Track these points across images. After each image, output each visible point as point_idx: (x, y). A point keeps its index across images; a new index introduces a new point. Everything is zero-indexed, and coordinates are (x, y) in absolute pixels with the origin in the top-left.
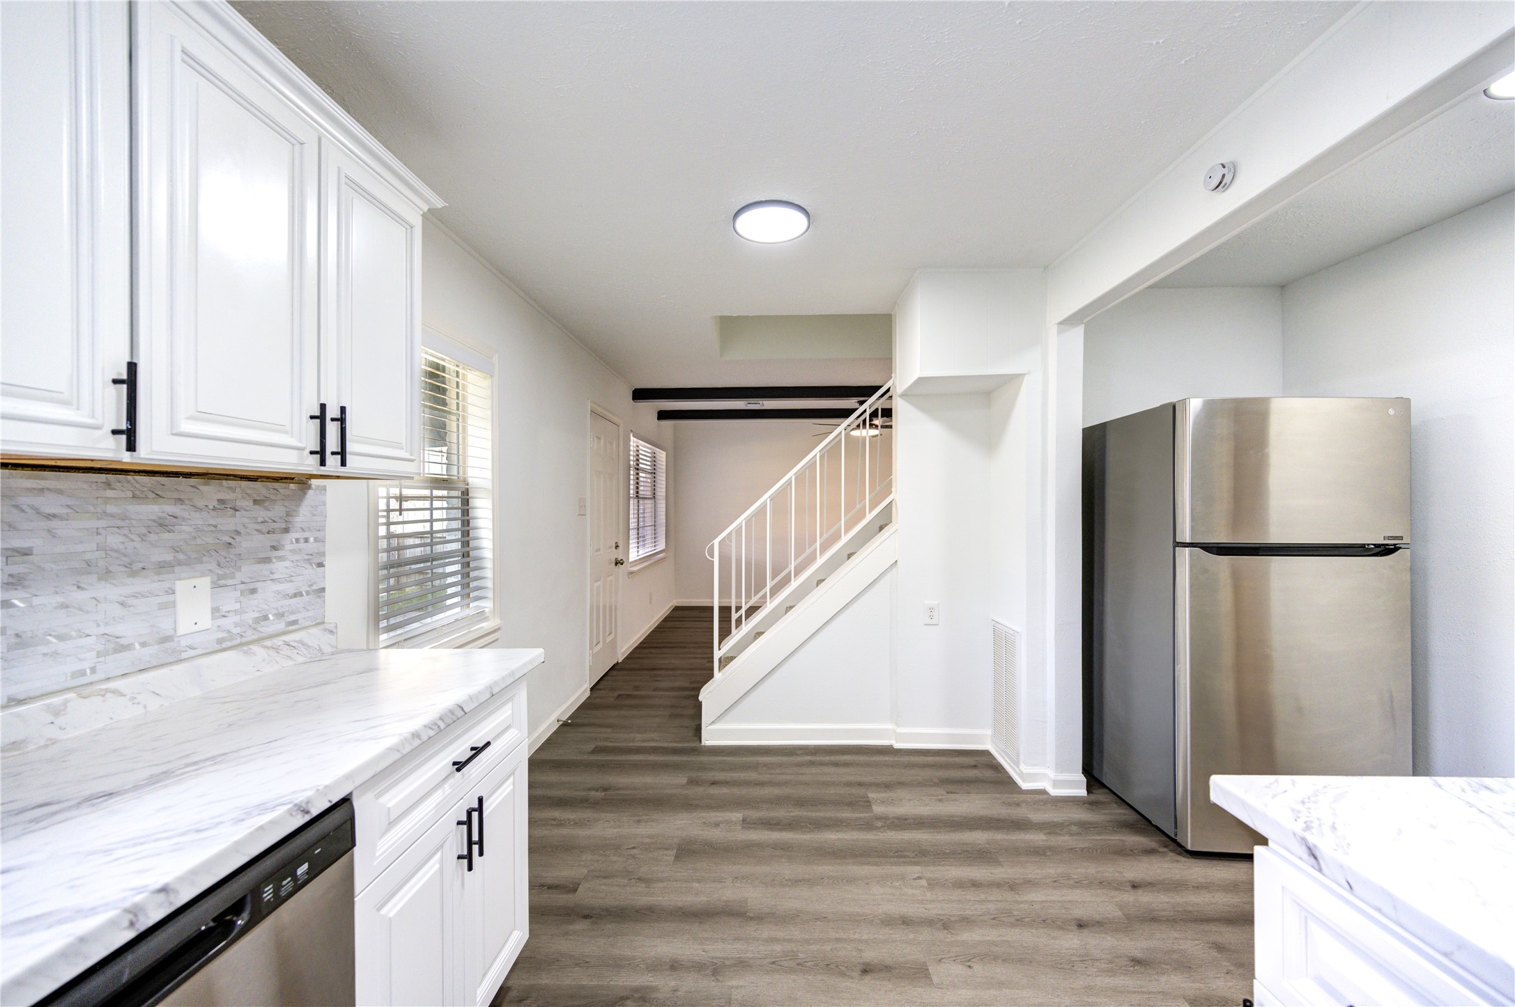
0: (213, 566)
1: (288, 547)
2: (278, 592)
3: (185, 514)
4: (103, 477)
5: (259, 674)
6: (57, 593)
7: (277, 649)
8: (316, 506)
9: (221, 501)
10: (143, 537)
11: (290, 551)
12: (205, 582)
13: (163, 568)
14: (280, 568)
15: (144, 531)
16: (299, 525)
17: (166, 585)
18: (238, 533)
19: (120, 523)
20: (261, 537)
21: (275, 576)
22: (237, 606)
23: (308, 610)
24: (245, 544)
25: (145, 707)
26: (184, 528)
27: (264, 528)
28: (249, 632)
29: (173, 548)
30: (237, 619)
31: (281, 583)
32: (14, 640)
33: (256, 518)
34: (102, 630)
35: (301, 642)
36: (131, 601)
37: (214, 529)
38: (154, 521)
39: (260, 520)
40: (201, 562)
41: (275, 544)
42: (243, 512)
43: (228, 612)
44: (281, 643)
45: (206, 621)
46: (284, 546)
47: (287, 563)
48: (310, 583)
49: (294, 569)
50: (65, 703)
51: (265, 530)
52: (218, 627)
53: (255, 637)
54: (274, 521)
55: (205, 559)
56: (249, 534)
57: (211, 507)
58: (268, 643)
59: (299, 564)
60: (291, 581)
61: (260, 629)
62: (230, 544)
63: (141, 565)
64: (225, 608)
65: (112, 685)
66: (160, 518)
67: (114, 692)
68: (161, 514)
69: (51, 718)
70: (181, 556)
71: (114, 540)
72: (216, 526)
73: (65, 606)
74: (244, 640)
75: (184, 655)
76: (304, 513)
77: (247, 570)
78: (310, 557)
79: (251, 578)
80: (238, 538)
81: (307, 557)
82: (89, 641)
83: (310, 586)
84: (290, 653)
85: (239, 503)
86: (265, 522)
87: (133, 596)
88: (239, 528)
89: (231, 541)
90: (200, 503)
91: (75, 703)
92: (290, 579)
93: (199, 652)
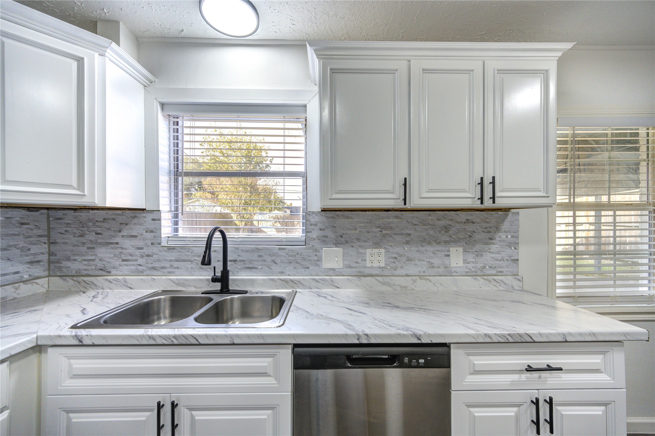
0: (464, 244)
1: (498, 239)
2: (493, 258)
3: (454, 225)
4: (428, 213)
5: (480, 289)
6: (416, 247)
7: (489, 281)
8: (513, 221)
9: (467, 220)
10: (440, 232)
11: (499, 241)
12: (461, 249)
13: (446, 242)
14: (494, 248)
15: (440, 230)
16: (503, 230)
17: (447, 249)
18: (474, 232)
19: (433, 227)
20: (484, 234)
21: (491, 251)
22: (474, 260)
23: (509, 268)
24: (477, 236)
25: (438, 288)
26: (453, 229)
27: (486, 230)
28: (479, 272)
29: (449, 236)
30: (474, 265)
31: (494, 254)
32: (407, 259)
33: (482, 226)
34: (428, 260)
35: (501, 281)
37: (464, 230)
38: (443, 226)
39: (484, 227)
40: (460, 242)
41: (491, 237)
42: (476, 224)
43: (470, 262)
44: (491, 279)
45: (461, 264)
46: (495, 238)
47: (497, 246)
48: (509, 256)
49: (500, 249)
50: (416, 279)
51: (487, 231)
52: (466, 267)
53: (482, 274)
54: (491, 228)
55: (461, 241)
56: (479, 232)
57: (463, 222)
58: (485, 277)
59: (503, 247)
60: (499, 254)
61: (484, 271)
62: (471, 236)
63: (439, 241)
64: (469, 260)
65: (429, 278)
66: (445, 226)
67: (429, 280)
68: (445, 224)
69: (413, 283)
70: (452, 239)
71: (431, 232)
72: (465, 229)
73: (418, 251)
74: (477, 274)
75: (453, 274)
76: (506, 225)
77: (478, 247)
78: (510, 244)
79: (480, 250)
80: (474, 234)
81: (508, 244)
82: (425, 263)
83: (510, 257)
84: (496, 284)
85: (475, 220)
86: (486, 228)
87: (437, 251)
88: (475, 230)
89: (471, 235)
90: (459, 220)
91: (419, 280)
92: (499, 253)
93: (459, 274)
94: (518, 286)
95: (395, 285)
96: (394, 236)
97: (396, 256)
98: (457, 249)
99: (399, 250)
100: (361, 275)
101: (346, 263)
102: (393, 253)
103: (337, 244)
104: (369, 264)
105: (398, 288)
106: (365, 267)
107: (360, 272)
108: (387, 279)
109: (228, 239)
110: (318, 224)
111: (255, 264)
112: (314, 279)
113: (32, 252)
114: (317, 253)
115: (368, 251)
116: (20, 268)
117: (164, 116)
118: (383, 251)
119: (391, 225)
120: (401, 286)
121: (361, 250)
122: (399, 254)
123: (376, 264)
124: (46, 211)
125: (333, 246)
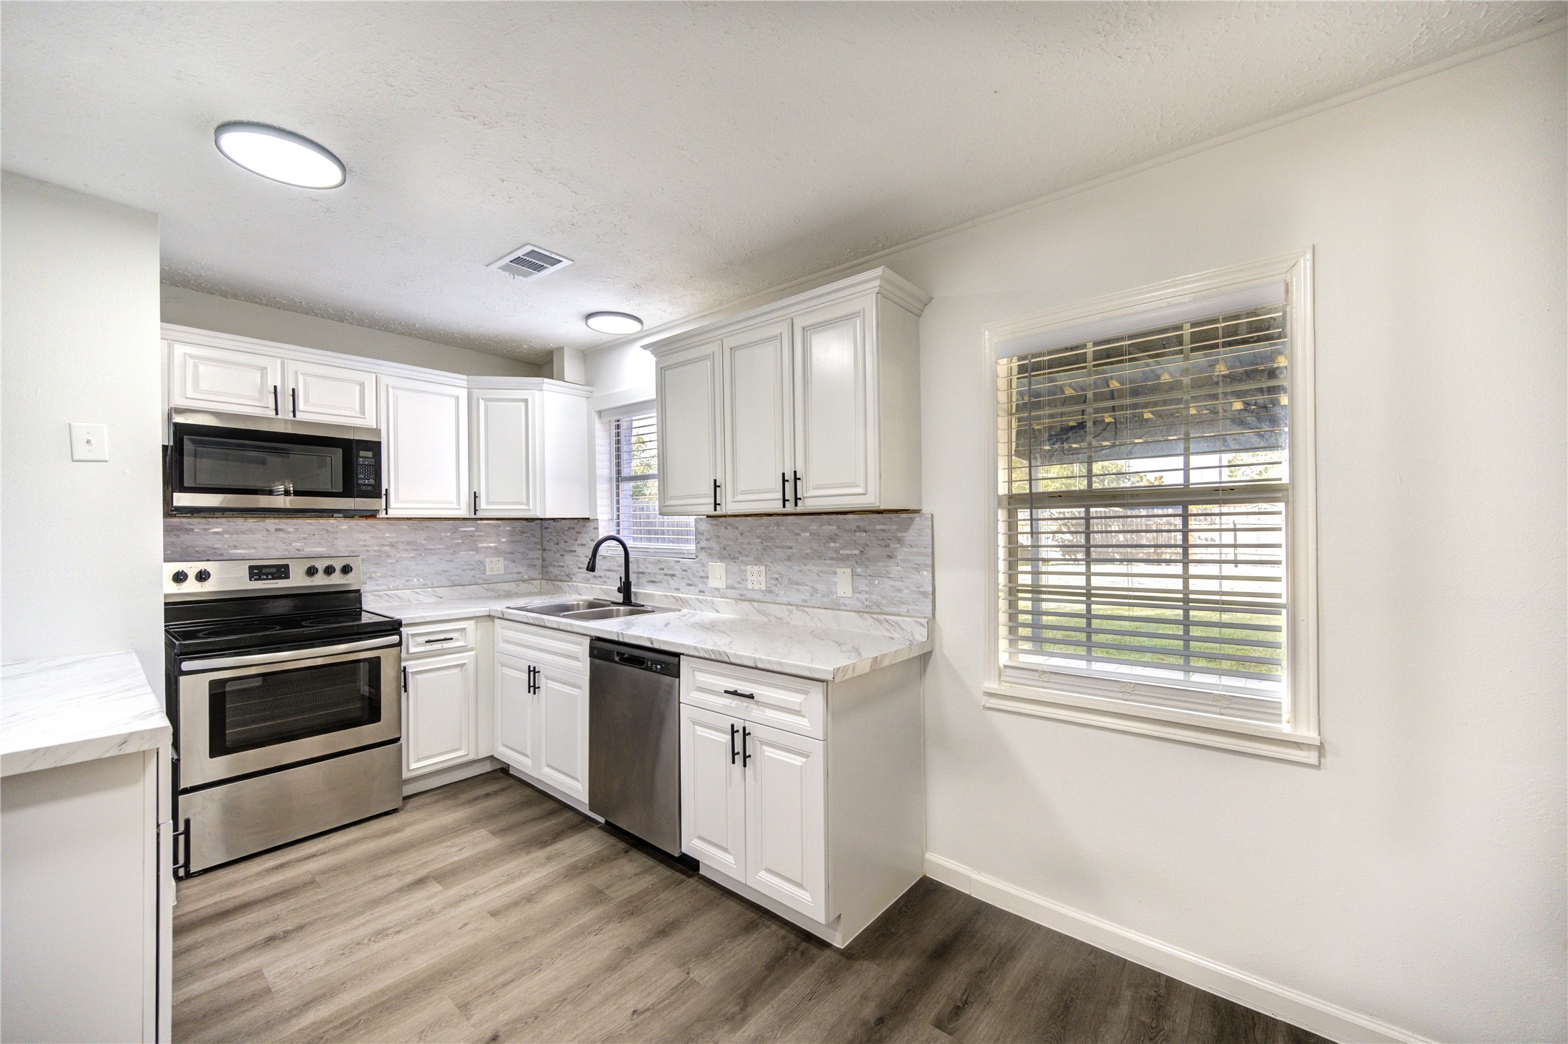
0: (854, 563)
1: (899, 557)
2: (893, 587)
3: (840, 534)
4: (811, 517)
5: (868, 632)
6: (798, 565)
7: (880, 622)
8: (922, 529)
9: (858, 527)
10: (824, 544)
11: (901, 560)
12: (849, 571)
13: (833, 560)
14: (895, 570)
15: (824, 541)
16: (907, 542)
17: (833, 569)
18: (868, 546)
19: (816, 537)
20: (881, 549)
21: (890, 576)
22: (867, 589)
23: (917, 605)
24: (871, 552)
26: (841, 541)
27: (883, 543)
28: (874, 607)
29: (836, 551)
30: (867, 596)
31: (895, 581)
32: (788, 581)
33: (878, 536)
34: (811, 584)
35: (897, 623)
36: (820, 574)
38: (828, 537)
39: (880, 538)
40: (848, 560)
41: (890, 554)
42: (869, 533)
43: (862, 591)
44: (882, 619)
45: (849, 593)
46: (896, 556)
47: (899, 568)
48: (917, 585)
49: (904, 573)
50: (792, 609)
51: (884, 545)
52: (858, 597)
53: (878, 611)
54: (890, 539)
55: (850, 558)
56: (873, 546)
57: (853, 530)
58: (875, 616)
59: (908, 570)
60: (902, 581)
61: (883, 607)
62: (862, 551)
63: (824, 557)
64: (861, 588)
65: (806, 609)
66: (831, 535)
67: (806, 612)
69: (789, 614)
70: (839, 556)
71: (815, 545)
72: (855, 541)
73: (801, 571)
74: (872, 610)
75: (841, 608)
76: (910, 535)
77: (871, 569)
78: (918, 566)
79: (875, 574)
80: (867, 549)
81: (915, 566)
82: (808, 588)
83: (918, 588)
84: (889, 628)
85: (867, 528)
86: (883, 539)
87: (822, 572)
88: (868, 542)
89: (863, 549)
90: (847, 528)
91: (795, 611)
92: (901, 579)
93: (848, 608)
94: (921, 634)
95: (770, 615)
96: (776, 550)
97: (777, 576)
98: (843, 570)
99: (779, 568)
100: (743, 598)
101: (730, 582)
102: (774, 572)
103: (721, 558)
104: (750, 586)
105: (774, 620)
106: (746, 589)
107: (741, 595)
108: (763, 607)
109: (629, 549)
110: (705, 533)
111: (659, 578)
112: (697, 599)
113: (529, 557)
114: (704, 569)
115: (749, 568)
116: (522, 569)
117: (602, 423)
118: (763, 568)
119: (771, 535)
120: (776, 617)
121: (743, 567)
122: (780, 574)
123: (757, 587)
124: (540, 521)
125: (717, 560)
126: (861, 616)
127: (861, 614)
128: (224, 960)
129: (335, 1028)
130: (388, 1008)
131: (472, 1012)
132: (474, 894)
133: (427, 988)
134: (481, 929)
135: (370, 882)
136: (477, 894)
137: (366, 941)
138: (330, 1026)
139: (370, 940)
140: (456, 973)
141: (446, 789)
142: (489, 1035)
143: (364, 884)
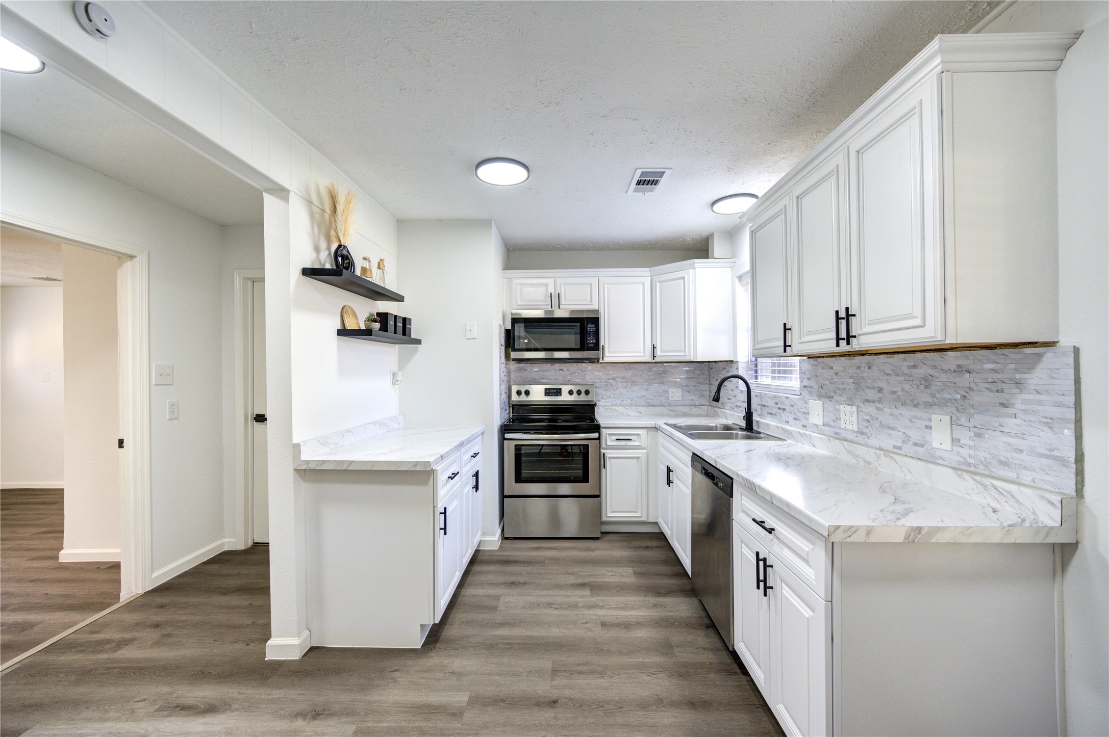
0: (954, 410)
1: (1019, 406)
2: (1009, 445)
3: (938, 375)
5: (968, 496)
6: (890, 408)
7: (985, 487)
8: (1057, 369)
9: (959, 366)
10: (918, 386)
11: (1022, 410)
12: (947, 419)
13: (928, 405)
14: (1011, 424)
15: (918, 383)
16: (1032, 387)
17: (928, 415)
18: (971, 389)
19: (908, 378)
20: (991, 394)
21: (1003, 429)
22: (972, 443)
23: (1050, 475)
24: (976, 398)
25: (905, 475)
26: (937, 383)
27: (993, 387)
28: (982, 467)
29: (931, 394)
30: (972, 452)
31: (1011, 437)
32: (880, 424)
33: (986, 379)
34: (904, 430)
35: (1009, 493)
36: (914, 420)
37: (954, 385)
38: (923, 378)
39: (990, 380)
40: (947, 406)
41: (1004, 401)
42: (975, 374)
43: (965, 445)
44: (988, 483)
45: (947, 445)
46: (1014, 404)
47: (1018, 421)
48: (1048, 447)
49: (1026, 428)
50: (880, 454)
51: (995, 389)
52: (958, 452)
53: (987, 473)
54: (1003, 382)
55: (949, 404)
56: (980, 391)
57: (953, 370)
58: (978, 478)
59: (1033, 424)
60: (1023, 439)
61: (991, 468)
62: (965, 396)
63: (917, 402)
64: (963, 442)
65: (895, 456)
66: (925, 376)
67: (896, 460)
68: (925, 374)
69: (877, 459)
70: (935, 400)
71: (907, 387)
72: (955, 383)
73: (892, 414)
74: (977, 470)
75: (938, 461)
76: (1035, 377)
77: (977, 419)
78: (1049, 421)
79: (982, 425)
80: (971, 393)
81: (1045, 420)
82: (899, 434)
83: (1050, 450)
84: (997, 496)
85: (972, 367)
86: (994, 382)
87: (915, 417)
88: (972, 386)
89: (966, 394)
90: (946, 368)
91: (882, 457)
92: (1022, 436)
93: (947, 463)
94: (1049, 515)
95: (858, 456)
96: (867, 391)
97: (868, 418)
98: (941, 417)
99: (870, 409)
100: (837, 437)
101: (826, 420)
102: (866, 414)
103: (820, 397)
104: (843, 426)
105: (862, 463)
106: (840, 428)
107: (836, 433)
108: (852, 447)
109: (750, 385)
110: (807, 373)
111: (775, 411)
112: (799, 432)
113: (700, 389)
114: (806, 405)
115: (842, 407)
116: (694, 398)
117: (742, 285)
118: (854, 408)
119: (863, 375)
120: (864, 460)
121: (837, 407)
122: (871, 416)
123: (849, 427)
124: (707, 363)
125: (816, 398)
126: (959, 476)
127: (960, 473)
128: (494, 584)
129: (504, 644)
130: (527, 648)
131: (556, 678)
132: (602, 607)
133: (547, 649)
134: (592, 631)
135: (563, 574)
136: (604, 607)
137: (542, 605)
138: (503, 641)
139: (543, 606)
140: (563, 649)
141: (627, 535)
142: (554, 697)
143: (560, 574)
